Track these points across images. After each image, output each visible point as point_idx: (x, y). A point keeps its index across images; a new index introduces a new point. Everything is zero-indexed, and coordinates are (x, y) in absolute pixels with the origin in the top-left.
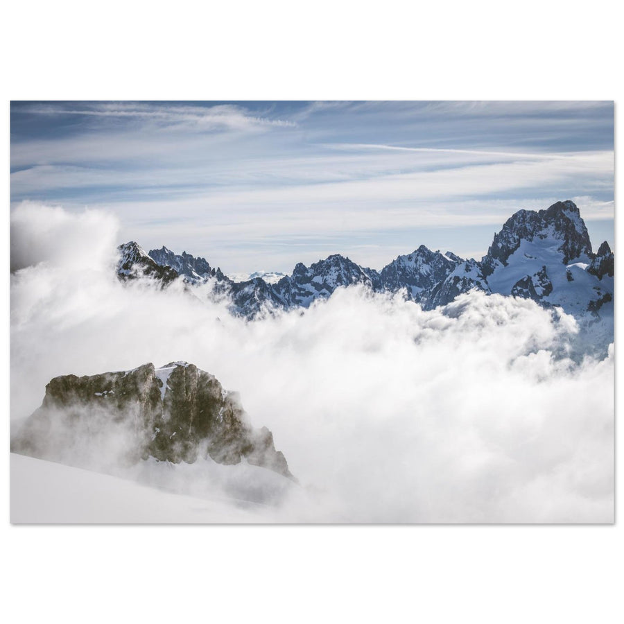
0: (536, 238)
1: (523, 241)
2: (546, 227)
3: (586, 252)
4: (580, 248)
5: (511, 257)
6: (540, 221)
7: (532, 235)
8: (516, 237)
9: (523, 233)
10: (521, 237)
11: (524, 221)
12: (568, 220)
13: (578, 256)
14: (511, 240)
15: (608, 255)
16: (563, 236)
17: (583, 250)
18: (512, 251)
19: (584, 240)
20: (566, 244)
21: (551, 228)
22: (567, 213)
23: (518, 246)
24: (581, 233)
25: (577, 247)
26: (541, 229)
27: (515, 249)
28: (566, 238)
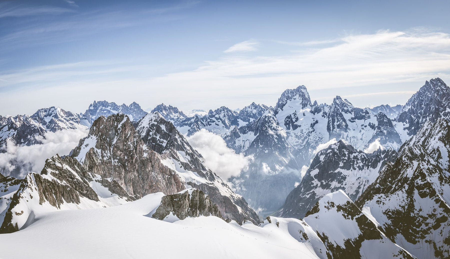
0: (292, 100)
1: (288, 101)
2: (296, 95)
3: (309, 104)
4: (307, 103)
5: (284, 107)
6: (293, 93)
7: (291, 99)
8: (286, 99)
9: (288, 98)
10: (287, 99)
11: (288, 93)
12: (303, 93)
13: (307, 106)
14: (284, 101)
15: (316, 106)
16: (301, 99)
17: (308, 104)
18: (284, 105)
19: (309, 100)
20: (303, 102)
21: (298, 95)
22: (303, 90)
23: (286, 103)
24: (307, 97)
25: (306, 103)
26: (294, 96)
27: (286, 104)
28: (303, 99)
